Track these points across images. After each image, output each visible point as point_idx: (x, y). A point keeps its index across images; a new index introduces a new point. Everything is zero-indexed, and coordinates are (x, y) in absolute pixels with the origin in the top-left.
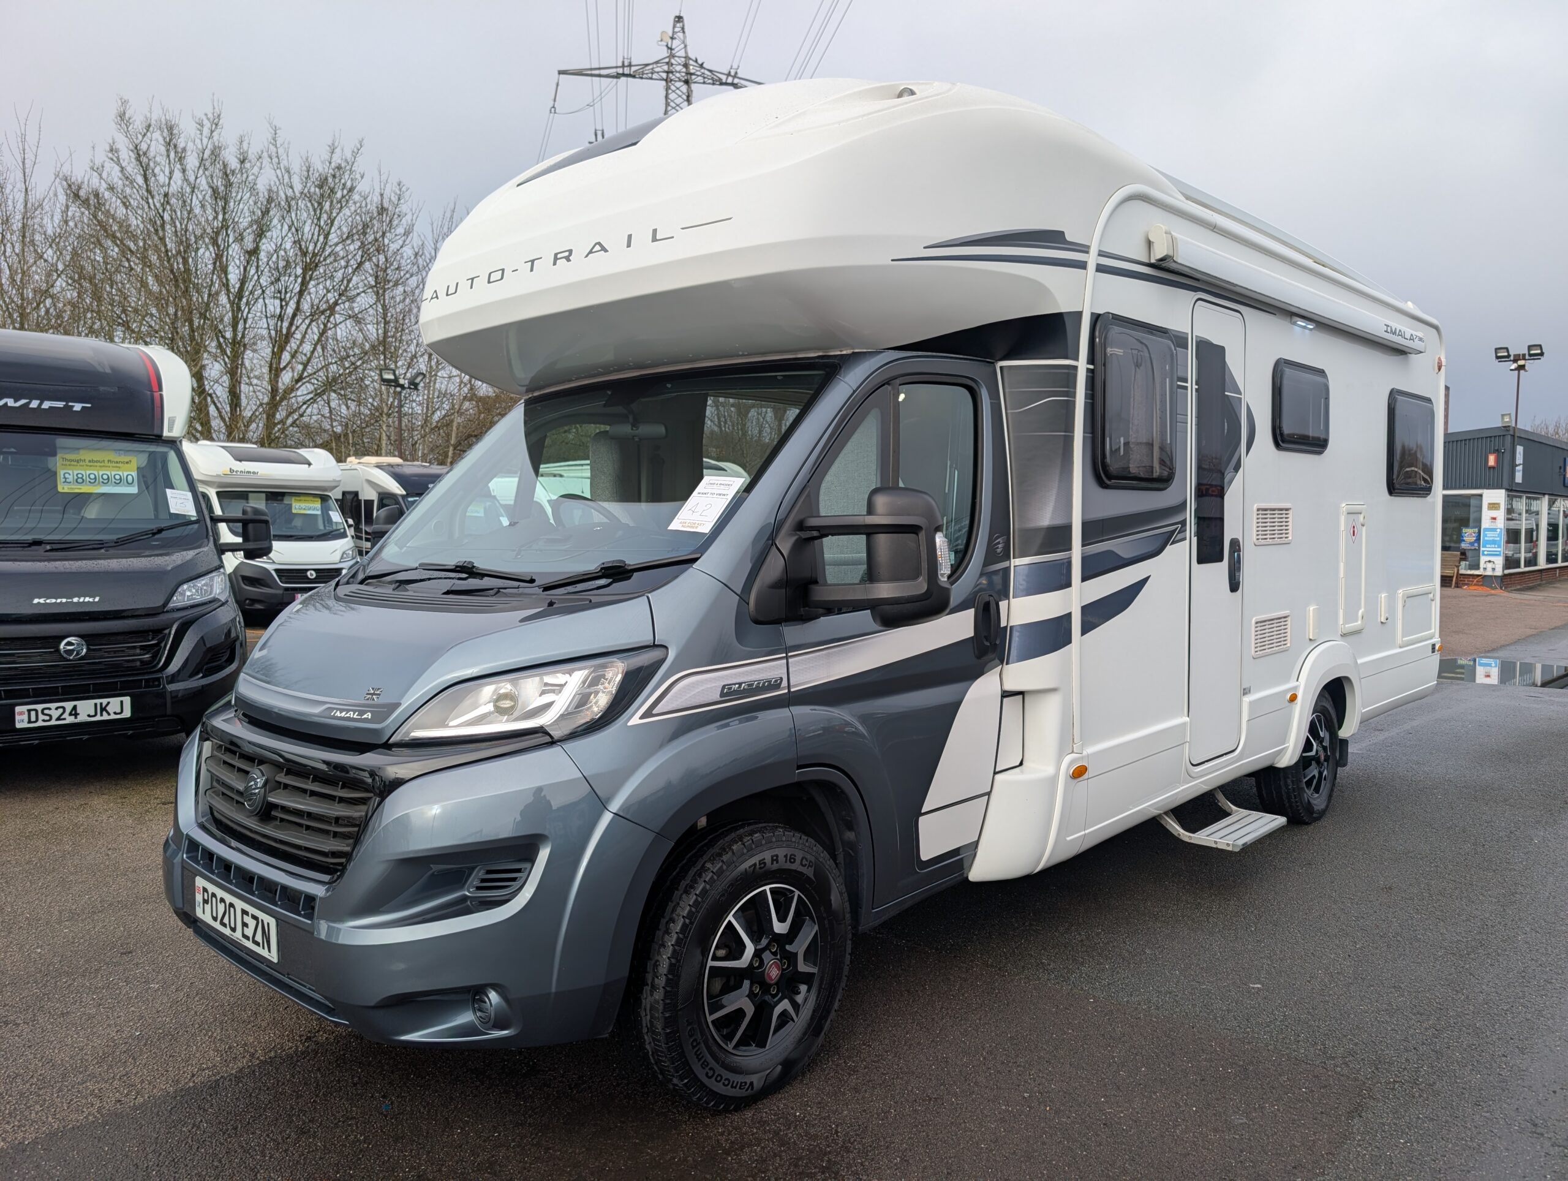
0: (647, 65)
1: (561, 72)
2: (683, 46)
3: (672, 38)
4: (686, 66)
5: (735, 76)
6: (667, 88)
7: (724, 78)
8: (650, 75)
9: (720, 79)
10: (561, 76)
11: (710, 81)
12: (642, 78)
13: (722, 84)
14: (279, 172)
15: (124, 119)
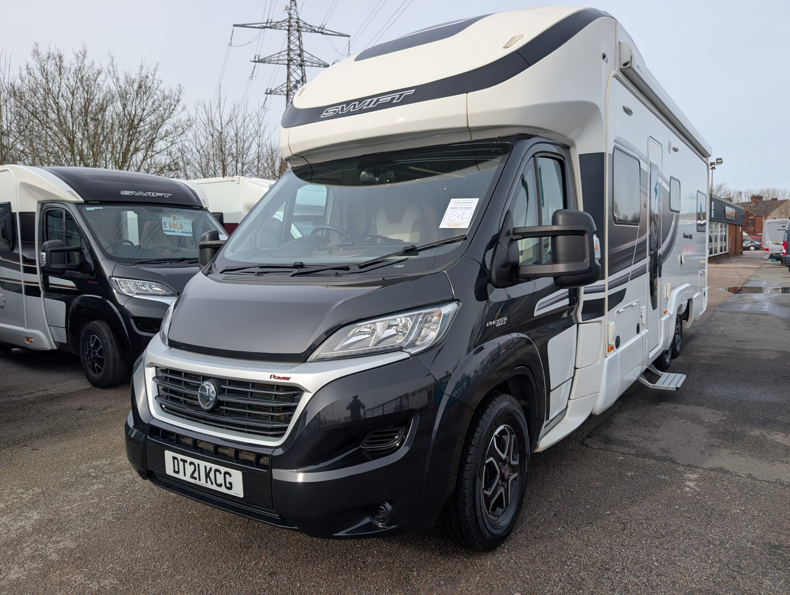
0: (279, 22)
1: (234, 26)
2: (295, 13)
3: (290, 9)
4: (297, 22)
5: (322, 29)
6: (289, 34)
7: (317, 29)
8: (280, 28)
9: (315, 30)
10: (235, 27)
11: (310, 31)
12: (276, 29)
13: (315, 32)
14: (114, 80)
15: (36, 53)
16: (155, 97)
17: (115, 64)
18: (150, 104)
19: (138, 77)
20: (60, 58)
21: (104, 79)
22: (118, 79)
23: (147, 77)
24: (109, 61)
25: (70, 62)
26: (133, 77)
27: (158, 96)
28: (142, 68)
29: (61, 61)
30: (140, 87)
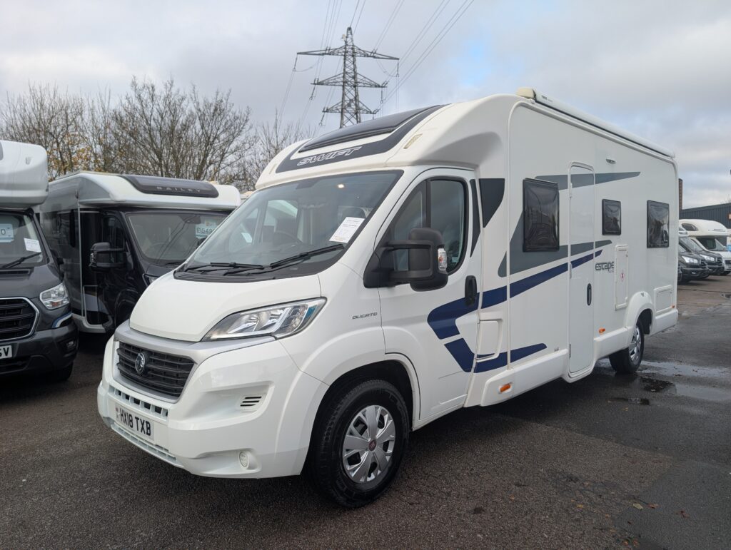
0: (336, 49)
1: (298, 53)
2: (351, 40)
3: (347, 37)
4: (352, 49)
5: (375, 53)
6: (345, 59)
7: (369, 54)
8: (337, 54)
9: (367, 55)
10: (299, 55)
11: (363, 55)
12: (333, 55)
14: (195, 104)
15: (134, 84)
16: (228, 118)
17: (196, 91)
18: (224, 124)
19: (214, 101)
20: (153, 87)
21: (186, 104)
22: (198, 104)
23: (222, 101)
24: (192, 89)
25: (160, 91)
26: (210, 102)
27: (230, 117)
28: (217, 93)
29: (153, 90)
30: (216, 110)
